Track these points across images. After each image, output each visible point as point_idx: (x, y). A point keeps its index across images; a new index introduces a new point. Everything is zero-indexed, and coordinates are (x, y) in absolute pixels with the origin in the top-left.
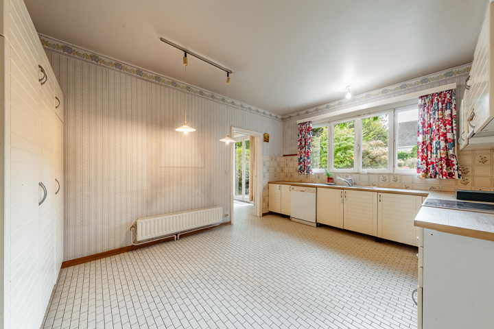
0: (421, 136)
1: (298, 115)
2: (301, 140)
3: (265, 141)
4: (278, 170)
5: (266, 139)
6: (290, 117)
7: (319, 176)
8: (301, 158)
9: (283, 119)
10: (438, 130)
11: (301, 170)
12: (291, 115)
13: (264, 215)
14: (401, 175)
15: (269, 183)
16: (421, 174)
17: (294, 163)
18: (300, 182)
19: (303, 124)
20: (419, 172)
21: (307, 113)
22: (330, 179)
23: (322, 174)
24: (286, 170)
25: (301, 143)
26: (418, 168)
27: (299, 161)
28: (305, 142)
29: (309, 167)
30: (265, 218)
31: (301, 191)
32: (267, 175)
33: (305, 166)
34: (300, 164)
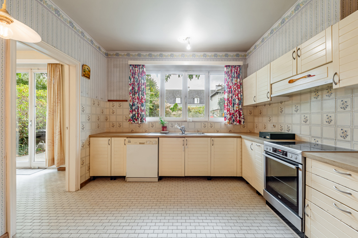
0: (226, 94)
1: (128, 55)
2: (133, 84)
3: (84, 75)
4: (102, 118)
5: (86, 74)
6: (117, 55)
7: (152, 124)
8: (133, 105)
9: (107, 55)
10: (235, 91)
11: (134, 119)
12: (120, 53)
13: (83, 185)
14: (215, 123)
15: (90, 136)
16: (227, 121)
17: (124, 111)
18: (132, 132)
19: (135, 66)
20: (225, 120)
21: (139, 55)
22: (164, 128)
23: (155, 122)
24: (113, 118)
25: (133, 88)
26: (225, 117)
27: (131, 108)
28: (139, 88)
29: (143, 115)
30: (85, 190)
31: (140, 143)
32: (88, 126)
33: (138, 114)
34: (132, 111)
